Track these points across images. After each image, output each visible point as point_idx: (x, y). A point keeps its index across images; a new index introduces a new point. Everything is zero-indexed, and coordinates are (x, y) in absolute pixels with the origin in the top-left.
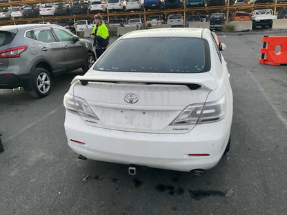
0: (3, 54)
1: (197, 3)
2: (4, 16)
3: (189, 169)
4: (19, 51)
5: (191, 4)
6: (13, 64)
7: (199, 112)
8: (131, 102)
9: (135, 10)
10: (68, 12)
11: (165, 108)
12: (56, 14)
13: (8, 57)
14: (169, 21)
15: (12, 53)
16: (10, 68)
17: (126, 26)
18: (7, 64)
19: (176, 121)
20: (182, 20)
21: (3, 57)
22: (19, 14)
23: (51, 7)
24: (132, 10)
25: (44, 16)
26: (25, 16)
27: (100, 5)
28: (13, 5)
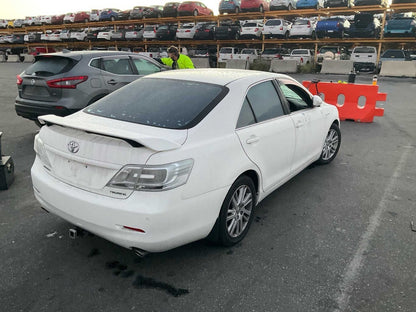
0: (58, 84)
1: (403, 31)
2: (135, 36)
3: (128, 246)
4: (76, 81)
5: (392, 32)
6: (67, 96)
7: (136, 175)
8: (72, 151)
9: (304, 37)
10: (211, 35)
11: (101, 164)
12: (196, 38)
13: (62, 87)
14: (353, 55)
15: (67, 83)
16: (63, 100)
17: (285, 58)
18: (60, 96)
19: (114, 182)
20: (374, 55)
21: (59, 87)
22: (151, 34)
23: (191, 27)
24: (300, 36)
25: (181, 39)
26: (159, 37)
27: (254, 28)
28: (148, 23)
